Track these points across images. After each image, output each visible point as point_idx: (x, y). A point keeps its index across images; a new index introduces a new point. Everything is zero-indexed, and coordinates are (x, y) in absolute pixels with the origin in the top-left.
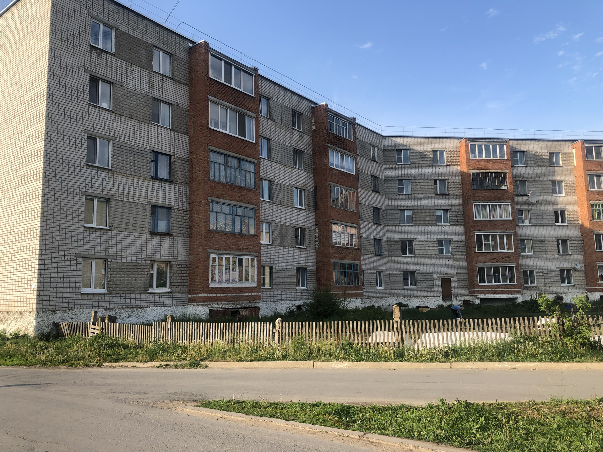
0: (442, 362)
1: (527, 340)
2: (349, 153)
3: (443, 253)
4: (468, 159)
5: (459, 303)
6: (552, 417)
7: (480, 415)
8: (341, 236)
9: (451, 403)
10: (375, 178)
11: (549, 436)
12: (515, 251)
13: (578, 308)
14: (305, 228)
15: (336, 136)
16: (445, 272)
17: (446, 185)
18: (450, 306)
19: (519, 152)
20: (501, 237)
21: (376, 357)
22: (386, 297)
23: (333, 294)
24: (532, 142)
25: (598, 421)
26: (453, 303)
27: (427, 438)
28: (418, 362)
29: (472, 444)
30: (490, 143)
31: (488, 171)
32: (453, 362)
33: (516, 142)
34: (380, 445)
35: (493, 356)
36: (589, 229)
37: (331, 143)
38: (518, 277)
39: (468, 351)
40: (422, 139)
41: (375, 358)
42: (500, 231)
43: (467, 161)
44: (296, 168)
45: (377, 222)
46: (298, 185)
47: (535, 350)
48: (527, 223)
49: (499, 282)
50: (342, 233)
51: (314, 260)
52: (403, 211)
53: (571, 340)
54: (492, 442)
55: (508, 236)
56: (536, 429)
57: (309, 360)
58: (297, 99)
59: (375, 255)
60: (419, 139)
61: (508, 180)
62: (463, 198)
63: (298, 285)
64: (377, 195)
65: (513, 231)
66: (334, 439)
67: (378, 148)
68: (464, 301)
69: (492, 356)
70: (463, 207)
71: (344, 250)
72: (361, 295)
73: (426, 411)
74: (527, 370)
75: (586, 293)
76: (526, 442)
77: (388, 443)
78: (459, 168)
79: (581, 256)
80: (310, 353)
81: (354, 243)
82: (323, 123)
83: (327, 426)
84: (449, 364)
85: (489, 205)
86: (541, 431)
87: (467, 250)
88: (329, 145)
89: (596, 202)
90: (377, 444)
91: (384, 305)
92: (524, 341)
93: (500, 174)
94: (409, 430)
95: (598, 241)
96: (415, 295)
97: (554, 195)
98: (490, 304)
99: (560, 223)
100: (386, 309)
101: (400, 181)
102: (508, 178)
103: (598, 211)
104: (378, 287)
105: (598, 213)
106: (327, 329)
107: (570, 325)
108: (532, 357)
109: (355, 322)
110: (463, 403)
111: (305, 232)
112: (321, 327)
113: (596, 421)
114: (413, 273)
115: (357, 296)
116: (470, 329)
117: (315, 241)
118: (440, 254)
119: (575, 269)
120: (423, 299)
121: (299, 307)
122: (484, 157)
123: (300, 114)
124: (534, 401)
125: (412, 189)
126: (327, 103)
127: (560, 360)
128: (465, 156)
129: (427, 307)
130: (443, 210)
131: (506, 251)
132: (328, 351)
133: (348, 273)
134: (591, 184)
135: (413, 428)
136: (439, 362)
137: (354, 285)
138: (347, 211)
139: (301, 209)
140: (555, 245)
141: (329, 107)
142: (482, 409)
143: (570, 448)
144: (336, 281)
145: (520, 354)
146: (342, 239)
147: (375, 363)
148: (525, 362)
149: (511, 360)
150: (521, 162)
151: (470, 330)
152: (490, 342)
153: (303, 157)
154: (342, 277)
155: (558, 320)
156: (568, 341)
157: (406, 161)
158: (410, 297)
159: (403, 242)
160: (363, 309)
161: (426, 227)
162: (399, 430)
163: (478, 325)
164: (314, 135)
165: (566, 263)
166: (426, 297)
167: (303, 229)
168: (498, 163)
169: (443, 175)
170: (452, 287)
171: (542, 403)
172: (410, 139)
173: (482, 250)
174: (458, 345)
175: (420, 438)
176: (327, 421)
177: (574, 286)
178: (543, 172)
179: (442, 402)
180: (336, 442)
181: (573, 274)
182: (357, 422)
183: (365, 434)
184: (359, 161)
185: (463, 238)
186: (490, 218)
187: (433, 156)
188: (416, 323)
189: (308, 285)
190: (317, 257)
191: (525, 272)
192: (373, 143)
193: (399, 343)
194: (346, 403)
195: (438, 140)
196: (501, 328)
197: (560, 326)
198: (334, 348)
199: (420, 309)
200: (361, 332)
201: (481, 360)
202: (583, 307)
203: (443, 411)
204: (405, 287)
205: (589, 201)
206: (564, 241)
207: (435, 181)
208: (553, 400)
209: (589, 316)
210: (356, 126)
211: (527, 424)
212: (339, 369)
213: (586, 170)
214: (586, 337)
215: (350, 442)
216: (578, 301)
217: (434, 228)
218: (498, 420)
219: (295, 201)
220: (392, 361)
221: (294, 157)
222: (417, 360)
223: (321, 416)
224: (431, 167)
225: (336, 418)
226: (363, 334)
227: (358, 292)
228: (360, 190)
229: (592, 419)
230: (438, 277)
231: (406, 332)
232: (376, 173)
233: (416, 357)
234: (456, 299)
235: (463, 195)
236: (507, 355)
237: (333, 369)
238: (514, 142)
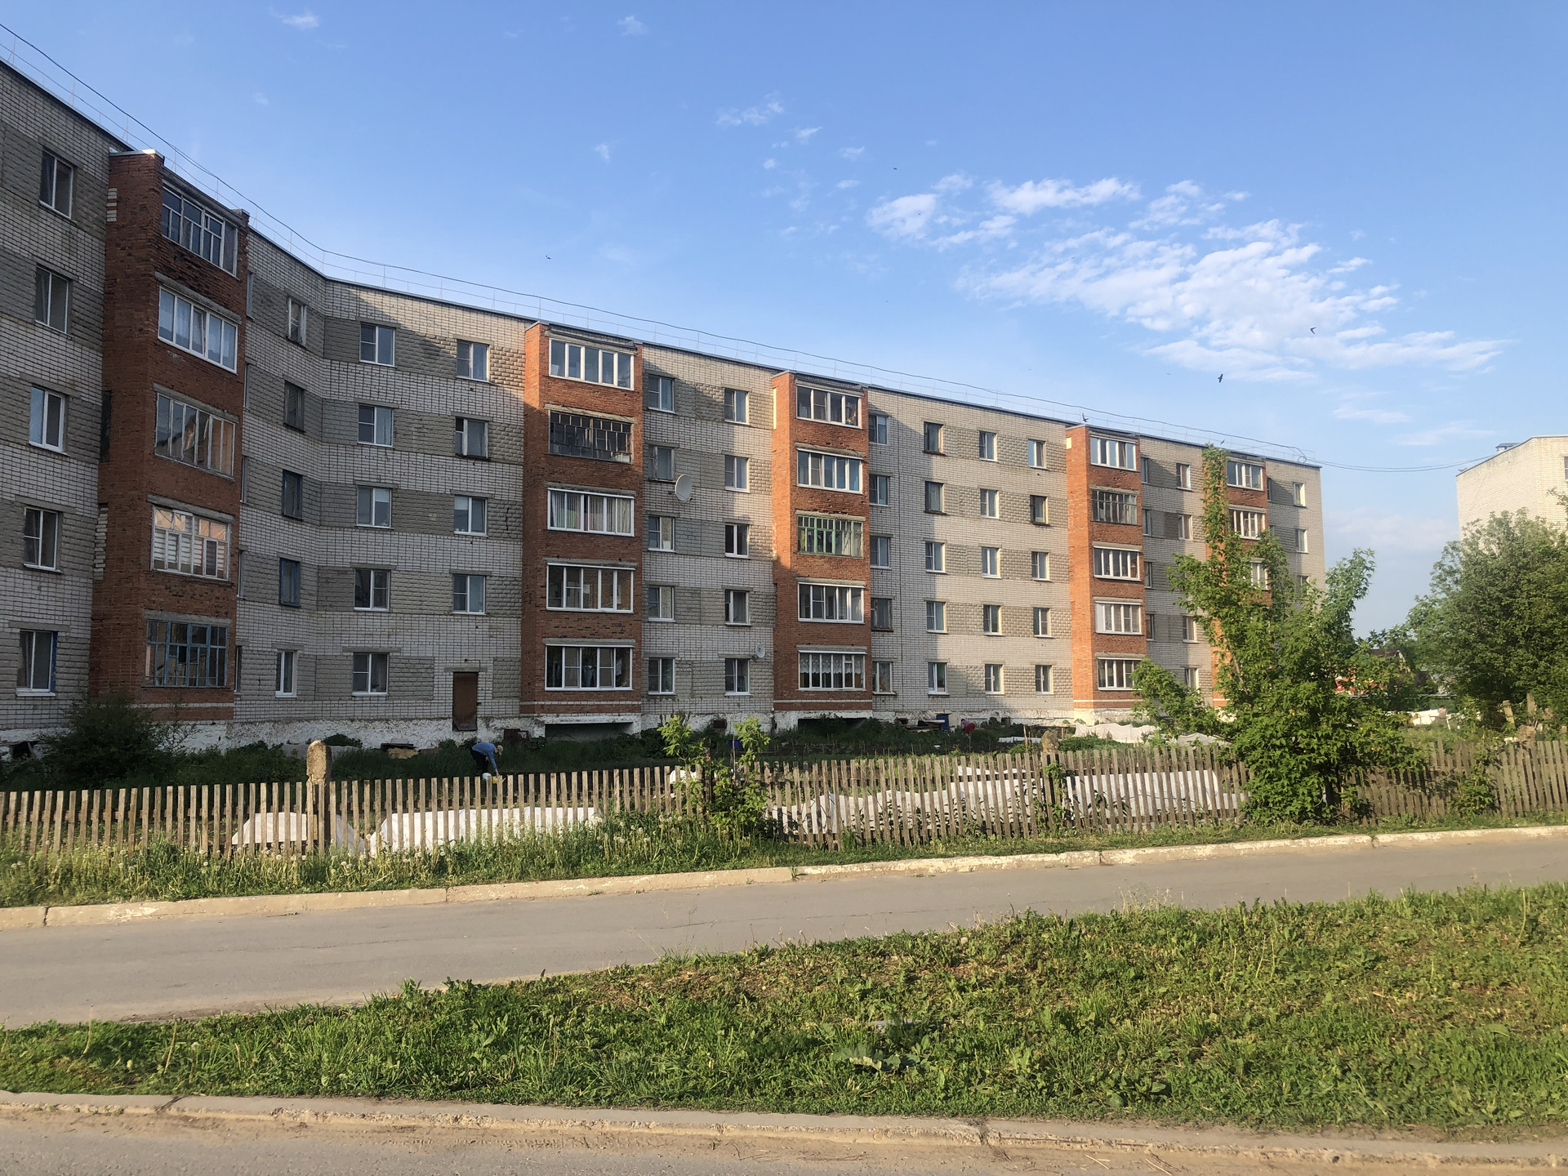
0: (427, 887)
1: (633, 822)
2: (222, 308)
3: (464, 609)
4: (544, 376)
5: (494, 736)
6: (660, 1001)
7: (499, 1014)
8: (181, 544)
9: (431, 991)
10: (295, 390)
11: (647, 1045)
12: (636, 612)
13: (744, 745)
14: (60, 513)
15: (183, 255)
16: (465, 657)
17: (486, 435)
18: (472, 742)
19: (663, 377)
20: (607, 575)
21: (248, 882)
22: (300, 720)
23: (138, 710)
24: (692, 359)
25: (752, 999)
26: (479, 737)
27: (352, 1088)
28: (363, 889)
29: (467, 1086)
30: (598, 345)
31: (590, 413)
32: (453, 885)
33: (658, 352)
34: (216, 1124)
35: (552, 865)
36: (790, 571)
37: (168, 271)
38: (637, 674)
39: (494, 856)
40: (431, 307)
41: (242, 886)
42: (606, 562)
43: (540, 381)
44: (43, 327)
45: (292, 513)
46: (45, 378)
47: (648, 845)
48: (667, 547)
49: (593, 684)
50: (184, 536)
51: (87, 611)
52: (367, 489)
53: (724, 819)
54: (515, 1076)
55: (624, 576)
56: (622, 1032)
57: (31, 902)
58: (63, 119)
59: (280, 604)
60: (423, 305)
61: (633, 442)
62: (526, 471)
63: (23, 681)
64: (297, 438)
65: (635, 564)
66: (78, 1126)
67: (310, 310)
68: (506, 731)
69: (549, 864)
70: (524, 496)
71: (185, 587)
72: (228, 715)
73: (365, 1016)
74: (625, 894)
75: (773, 712)
76: (592, 1067)
77: (242, 1117)
78: (520, 394)
79: (770, 630)
80: (39, 882)
81: (219, 566)
82: (144, 207)
83: (61, 1092)
84: (443, 890)
85: (586, 496)
86: (632, 1036)
87: (524, 602)
88: (158, 275)
89: (806, 512)
90: (209, 1123)
91: (293, 741)
92: (628, 827)
93: (617, 424)
94: (308, 1073)
95: (804, 598)
96: (381, 713)
97: (728, 488)
98: (566, 739)
99: (735, 555)
100: (295, 752)
101: (366, 409)
102: (632, 437)
103: (810, 533)
104: (280, 694)
105: (809, 537)
106: (101, 811)
107: (726, 785)
108: (640, 864)
109: (194, 789)
110: (462, 987)
111: (61, 522)
112: (84, 806)
113: (748, 999)
114: (381, 657)
115: (214, 716)
116: (505, 799)
117: (95, 555)
118: (455, 609)
119: (755, 658)
120: (403, 725)
121: (20, 749)
122: (582, 378)
123: (67, 168)
124: (627, 967)
125: (395, 433)
126: (162, 153)
127: (697, 866)
128: (537, 367)
129: (410, 747)
130: (474, 498)
131: (614, 610)
132: (100, 873)
133: (194, 651)
134: (802, 470)
135: (319, 1067)
136: (418, 887)
137: (209, 684)
138: (204, 474)
139: (50, 452)
140: (721, 603)
141: (167, 164)
142: (505, 997)
143: (685, 1066)
144: (152, 672)
145: (616, 856)
146: (181, 554)
147: (241, 899)
148: (622, 875)
149: (592, 872)
150: (665, 401)
151: (504, 802)
152: (549, 831)
153: (71, 296)
154: (172, 662)
155: (703, 773)
156: (719, 822)
157: (385, 357)
158: (368, 720)
159: (362, 573)
160: (230, 752)
161: (425, 537)
162: (281, 1076)
163: (527, 790)
164: (113, 238)
165: (738, 645)
166: (411, 720)
167: (52, 516)
168: (615, 398)
169: (479, 409)
170: (481, 694)
171: (644, 970)
172: (401, 300)
173: (560, 605)
174: (472, 841)
175: (337, 1090)
176: (63, 1075)
177: (751, 697)
178: (709, 433)
179: (411, 989)
180: (84, 1132)
181: (750, 670)
182: (159, 1067)
183: (175, 1100)
184: (250, 335)
185: (518, 573)
186: (586, 529)
187: (458, 355)
188: (367, 789)
189: (59, 682)
190: (96, 601)
191: (653, 662)
192: (296, 292)
193: (316, 842)
194: (136, 1018)
195: (474, 316)
196: (579, 796)
197: (706, 789)
198: (121, 865)
199: (391, 751)
200: (211, 818)
201: (523, 876)
202: (754, 744)
203: (410, 1013)
204: (355, 694)
205: (794, 509)
206: (740, 595)
207: (459, 422)
208: (667, 960)
209: (766, 763)
210: (250, 238)
211: (603, 1023)
212: (129, 923)
213: (795, 440)
214: (752, 812)
215: (126, 1127)
216: (744, 730)
217: (447, 544)
218: (540, 1020)
219: (33, 427)
220: (291, 891)
221: (38, 291)
222: (361, 885)
223: (44, 1064)
224: (451, 382)
225: (93, 1066)
226: (216, 822)
227: (220, 705)
228: (248, 418)
229: (742, 996)
230: (447, 670)
231: (339, 812)
232: (299, 379)
233: (360, 879)
234: (487, 726)
235: (525, 465)
236: (586, 860)
237: (110, 925)
238: (652, 351)
